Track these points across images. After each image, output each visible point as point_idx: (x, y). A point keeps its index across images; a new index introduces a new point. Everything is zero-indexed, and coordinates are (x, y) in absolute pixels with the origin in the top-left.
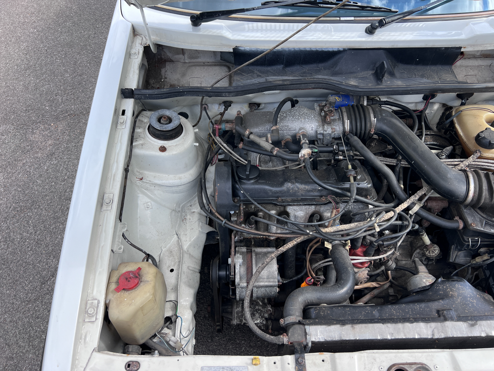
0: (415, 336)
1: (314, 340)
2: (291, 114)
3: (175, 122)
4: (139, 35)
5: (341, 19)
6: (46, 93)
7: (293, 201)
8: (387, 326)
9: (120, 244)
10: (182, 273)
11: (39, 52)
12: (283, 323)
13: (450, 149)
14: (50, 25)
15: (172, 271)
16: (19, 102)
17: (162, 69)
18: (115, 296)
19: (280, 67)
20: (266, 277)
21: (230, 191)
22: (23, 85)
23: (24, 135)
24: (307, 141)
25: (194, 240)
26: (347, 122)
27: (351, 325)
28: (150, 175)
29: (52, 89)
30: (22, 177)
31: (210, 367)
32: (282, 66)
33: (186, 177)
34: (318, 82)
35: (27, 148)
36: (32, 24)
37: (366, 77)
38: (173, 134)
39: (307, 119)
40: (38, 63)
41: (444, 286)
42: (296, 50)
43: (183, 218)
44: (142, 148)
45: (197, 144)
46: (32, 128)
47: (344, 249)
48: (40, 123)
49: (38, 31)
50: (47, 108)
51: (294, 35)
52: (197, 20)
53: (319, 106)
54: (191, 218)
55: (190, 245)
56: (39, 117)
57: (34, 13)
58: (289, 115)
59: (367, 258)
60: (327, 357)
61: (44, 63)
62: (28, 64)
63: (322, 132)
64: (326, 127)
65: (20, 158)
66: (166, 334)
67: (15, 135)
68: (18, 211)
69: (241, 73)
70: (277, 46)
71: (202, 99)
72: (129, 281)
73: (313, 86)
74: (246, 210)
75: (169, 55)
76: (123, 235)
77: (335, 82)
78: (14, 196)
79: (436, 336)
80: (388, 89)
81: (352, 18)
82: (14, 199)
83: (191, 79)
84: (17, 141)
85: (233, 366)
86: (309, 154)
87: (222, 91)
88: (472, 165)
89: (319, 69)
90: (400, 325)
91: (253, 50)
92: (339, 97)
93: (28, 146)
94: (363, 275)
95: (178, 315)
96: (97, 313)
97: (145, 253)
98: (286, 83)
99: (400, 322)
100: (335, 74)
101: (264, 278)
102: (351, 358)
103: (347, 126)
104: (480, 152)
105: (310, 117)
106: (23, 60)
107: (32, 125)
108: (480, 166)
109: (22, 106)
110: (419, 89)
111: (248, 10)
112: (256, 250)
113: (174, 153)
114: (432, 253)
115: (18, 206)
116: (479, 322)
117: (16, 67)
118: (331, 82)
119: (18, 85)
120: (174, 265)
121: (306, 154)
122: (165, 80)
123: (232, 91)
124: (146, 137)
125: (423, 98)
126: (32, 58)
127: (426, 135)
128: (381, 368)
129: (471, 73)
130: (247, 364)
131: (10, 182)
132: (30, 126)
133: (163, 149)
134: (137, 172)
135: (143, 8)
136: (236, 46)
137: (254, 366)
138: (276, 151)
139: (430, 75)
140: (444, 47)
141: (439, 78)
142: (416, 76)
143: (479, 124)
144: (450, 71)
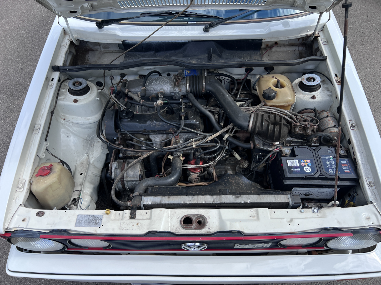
0: (203, 202)
1: (145, 203)
2: (155, 80)
3: (83, 85)
4: (68, 34)
5: (188, 23)
6: (29, 74)
7: (152, 132)
8: (188, 197)
9: (44, 153)
10: (88, 176)
11: (26, 46)
12: (132, 196)
13: (250, 101)
14: (34, 28)
15: (81, 174)
16: (10, 79)
17: (86, 55)
18: (35, 179)
19: (152, 52)
20: (132, 175)
21: (113, 126)
22: (14, 68)
23: (12, 101)
24: (163, 97)
25: (97, 157)
26: (188, 85)
27: (168, 196)
28: (69, 117)
29: (32, 71)
30: (9, 128)
31: (82, 215)
32: (154, 52)
33: (92, 119)
34: (169, 61)
35: (14, 109)
36: (23, 28)
37: (203, 58)
38: (82, 92)
39: (165, 83)
40: (25, 54)
41: (228, 177)
42: (160, 42)
43: (92, 144)
44: (63, 100)
45: (98, 99)
46: (18, 97)
47: (179, 159)
48: (23, 93)
49: (26, 33)
50: (29, 83)
51: (154, 33)
52: (100, 25)
53: (174, 76)
54: (97, 145)
55: (95, 160)
56: (23, 89)
57: (25, 21)
58: (154, 81)
59: (196, 165)
60: (149, 211)
61: (29, 54)
62: (18, 55)
63: (173, 91)
64: (175, 88)
65: (9, 116)
66: (72, 207)
67: (6, 101)
68: (5, 149)
69: (128, 57)
70: (145, 40)
71: (104, 72)
72: (44, 171)
73: (167, 63)
74: (125, 137)
75: (91, 46)
76: (46, 148)
77: (180, 61)
78: (3, 139)
79: (215, 202)
80: (212, 65)
81: (195, 22)
82: (3, 141)
83: (103, 61)
84: (7, 105)
85: (95, 215)
86: (161, 104)
87: (112, 67)
88: (260, 110)
89: (176, 53)
90: (196, 197)
91: (134, 42)
92: (190, 71)
93: (14, 108)
94: (195, 176)
95: (80, 197)
96: (24, 187)
97: (60, 160)
98: (150, 62)
99: (196, 195)
100: (185, 56)
101: (131, 176)
102: (161, 211)
103: (188, 88)
104: (264, 102)
105: (167, 82)
106: (15, 52)
107: (18, 94)
108: (264, 111)
109: (12, 82)
110: (231, 65)
111: (130, 18)
112: (129, 161)
113: (83, 103)
114: (244, 166)
115: (5, 145)
116: (242, 196)
117: (10, 57)
118: (177, 61)
119: (10, 69)
120: (83, 171)
121: (159, 104)
122: (88, 61)
123: (118, 66)
124: (67, 94)
125: (245, 71)
126: (21, 51)
127: (241, 93)
128: (178, 217)
129: (281, 55)
130: (103, 214)
131: (1, 131)
132: (17, 95)
133: (76, 101)
134: (62, 115)
135: (67, 19)
136: (124, 40)
137: (107, 215)
138: (142, 102)
139: (245, 56)
140: (251, 39)
141: (251, 58)
142: (236, 57)
143: (267, 85)
144: (259, 54)
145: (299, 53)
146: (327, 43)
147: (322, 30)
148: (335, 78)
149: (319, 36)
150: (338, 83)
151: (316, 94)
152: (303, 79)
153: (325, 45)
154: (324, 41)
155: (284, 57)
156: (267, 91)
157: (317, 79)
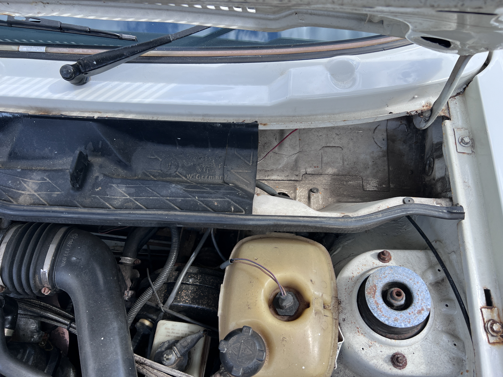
5: (20, 50)
139: (208, 168)
140: (220, 123)
141: (223, 175)
142: (177, 169)
143: (248, 302)
144: (251, 162)
145: (386, 139)
146: (473, 146)
147: (461, 92)
148: (483, 310)
149: (450, 114)
150: (492, 337)
151: (407, 346)
152: (370, 289)
153: (465, 155)
154: (462, 141)
155: (341, 149)
156: (233, 344)
157: (420, 298)
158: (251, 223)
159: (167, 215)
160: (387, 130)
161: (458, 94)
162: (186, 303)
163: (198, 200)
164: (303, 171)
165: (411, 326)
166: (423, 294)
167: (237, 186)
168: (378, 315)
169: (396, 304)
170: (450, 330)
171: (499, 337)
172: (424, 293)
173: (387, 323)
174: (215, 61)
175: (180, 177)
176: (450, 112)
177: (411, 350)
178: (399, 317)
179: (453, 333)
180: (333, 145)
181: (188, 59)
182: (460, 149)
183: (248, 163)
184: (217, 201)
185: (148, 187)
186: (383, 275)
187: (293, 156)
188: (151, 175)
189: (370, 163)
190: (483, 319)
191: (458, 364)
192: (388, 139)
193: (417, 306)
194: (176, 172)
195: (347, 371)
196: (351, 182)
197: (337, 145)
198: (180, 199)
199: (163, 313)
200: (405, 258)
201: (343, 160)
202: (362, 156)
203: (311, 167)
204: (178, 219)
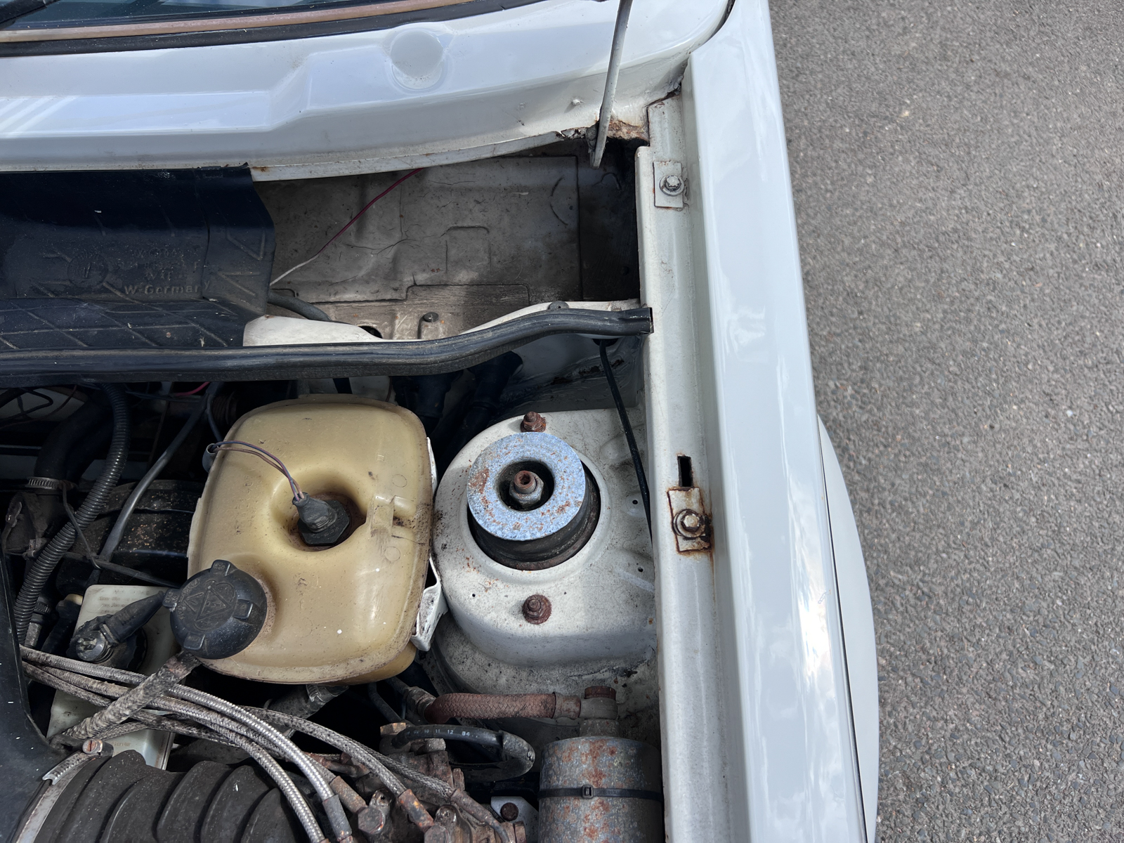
139: (170, 270)
140: (169, 170)
141: (202, 283)
142: (104, 277)
143: (237, 522)
144: (261, 253)
145: (575, 207)
146: (687, 194)
147: (676, 90)
148: (671, 493)
149: (649, 135)
150: (685, 542)
151: (554, 580)
152: (477, 478)
153: (670, 211)
154: (665, 186)
155: (486, 232)
156: (191, 594)
157: (566, 485)
158: (230, 363)
159: (56, 358)
160: (578, 188)
161: (670, 95)
162: (144, 547)
163: (134, 330)
164: (408, 280)
165: (544, 535)
166: (573, 478)
167: (224, 302)
168: (485, 522)
169: (524, 501)
170: (637, 545)
171: (699, 539)
172: (575, 476)
173: (499, 534)
174: (152, 45)
175: (111, 292)
176: (651, 131)
177: (562, 588)
178: (523, 522)
179: (641, 551)
180: (470, 224)
181: (95, 42)
182: (662, 200)
183: (255, 256)
184: (170, 330)
185: (30, 311)
186: (504, 450)
187: (388, 250)
188: (49, 290)
189: (544, 258)
190: (672, 510)
191: (644, 605)
192: (579, 206)
193: (559, 499)
194: (101, 282)
195: (477, 655)
196: (507, 298)
197: (478, 224)
198: (95, 331)
199: (97, 571)
200: (572, 424)
201: (491, 253)
202: (528, 244)
203: (424, 270)
204: (79, 365)
